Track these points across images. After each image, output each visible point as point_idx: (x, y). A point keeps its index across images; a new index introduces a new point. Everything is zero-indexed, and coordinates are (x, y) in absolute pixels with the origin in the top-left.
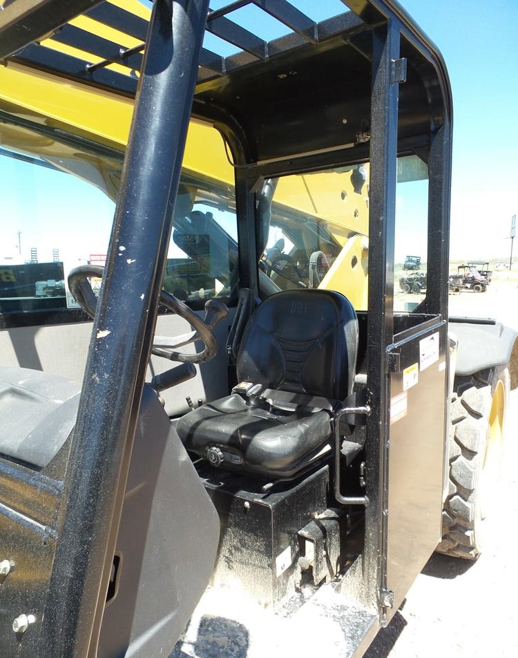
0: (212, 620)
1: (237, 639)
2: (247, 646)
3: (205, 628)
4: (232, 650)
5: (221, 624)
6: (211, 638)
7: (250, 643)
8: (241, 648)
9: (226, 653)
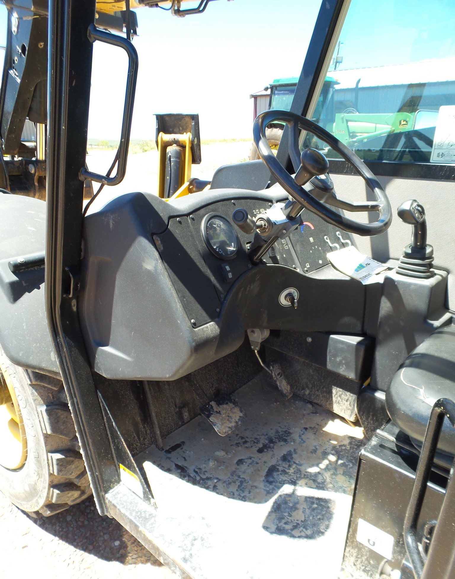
0: (328, 507)
1: (302, 528)
2: (293, 536)
3: (315, 501)
4: (286, 523)
5: (323, 515)
6: (301, 507)
7: (296, 540)
8: (290, 531)
9: (283, 518)
